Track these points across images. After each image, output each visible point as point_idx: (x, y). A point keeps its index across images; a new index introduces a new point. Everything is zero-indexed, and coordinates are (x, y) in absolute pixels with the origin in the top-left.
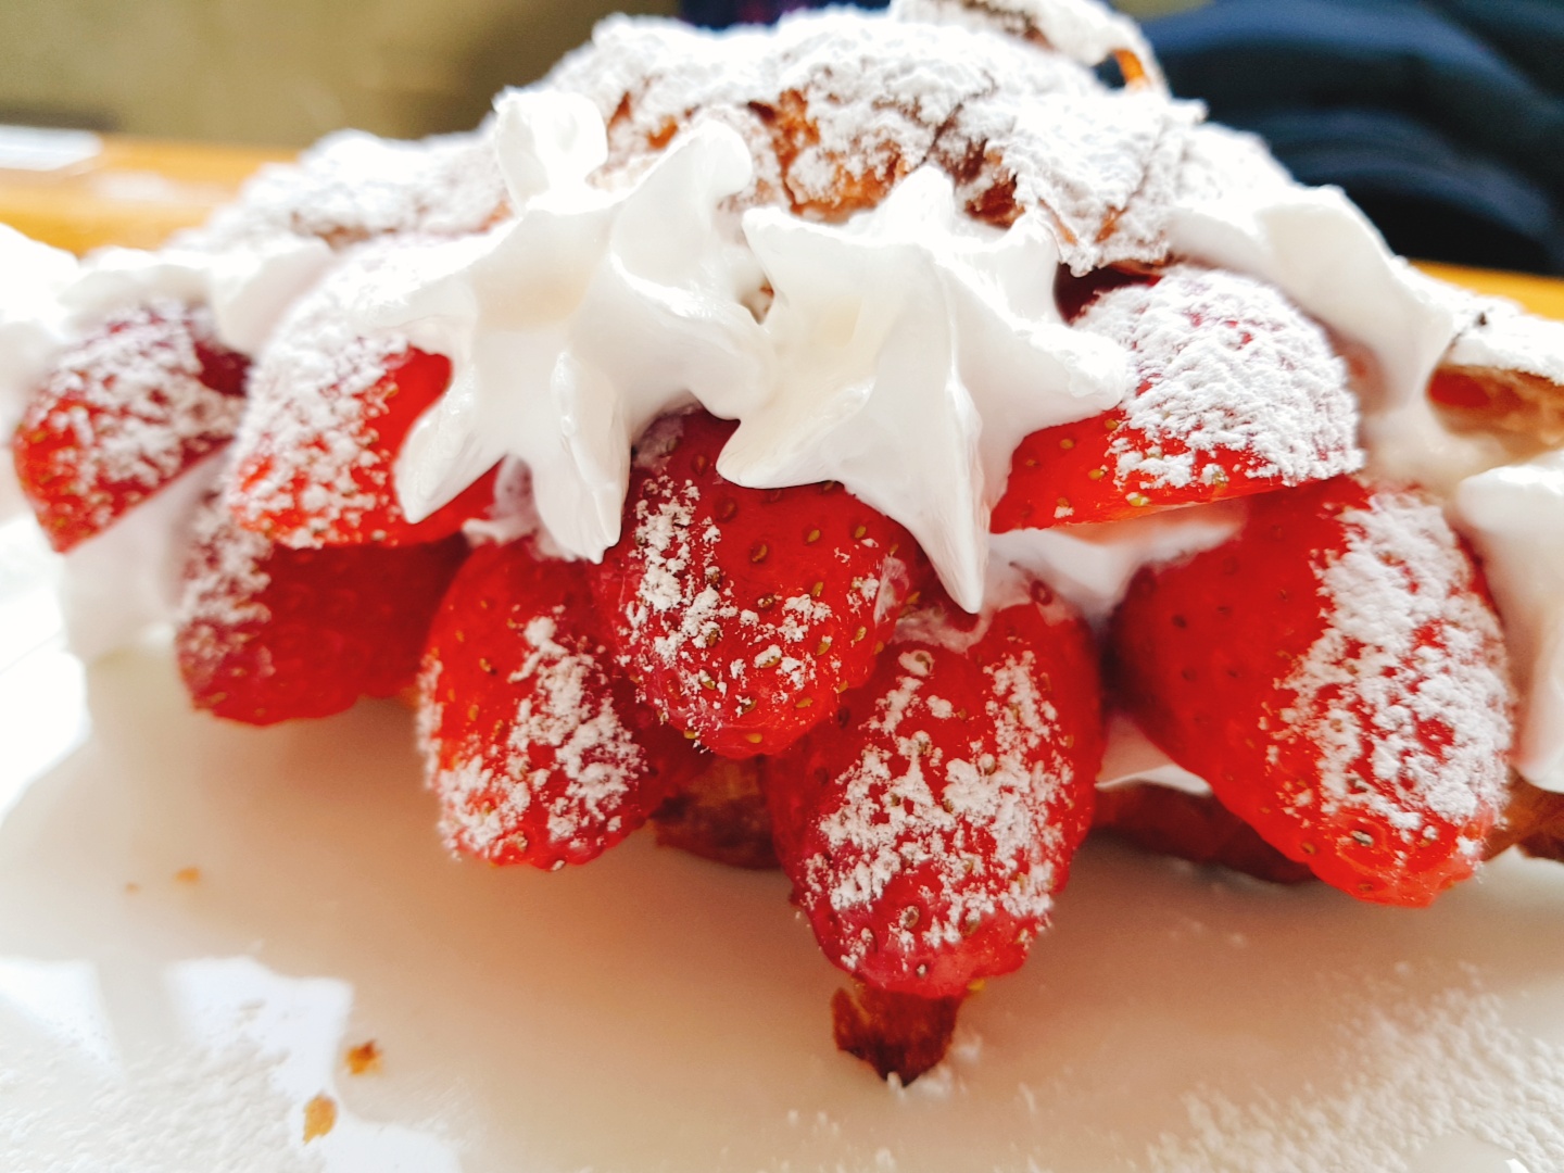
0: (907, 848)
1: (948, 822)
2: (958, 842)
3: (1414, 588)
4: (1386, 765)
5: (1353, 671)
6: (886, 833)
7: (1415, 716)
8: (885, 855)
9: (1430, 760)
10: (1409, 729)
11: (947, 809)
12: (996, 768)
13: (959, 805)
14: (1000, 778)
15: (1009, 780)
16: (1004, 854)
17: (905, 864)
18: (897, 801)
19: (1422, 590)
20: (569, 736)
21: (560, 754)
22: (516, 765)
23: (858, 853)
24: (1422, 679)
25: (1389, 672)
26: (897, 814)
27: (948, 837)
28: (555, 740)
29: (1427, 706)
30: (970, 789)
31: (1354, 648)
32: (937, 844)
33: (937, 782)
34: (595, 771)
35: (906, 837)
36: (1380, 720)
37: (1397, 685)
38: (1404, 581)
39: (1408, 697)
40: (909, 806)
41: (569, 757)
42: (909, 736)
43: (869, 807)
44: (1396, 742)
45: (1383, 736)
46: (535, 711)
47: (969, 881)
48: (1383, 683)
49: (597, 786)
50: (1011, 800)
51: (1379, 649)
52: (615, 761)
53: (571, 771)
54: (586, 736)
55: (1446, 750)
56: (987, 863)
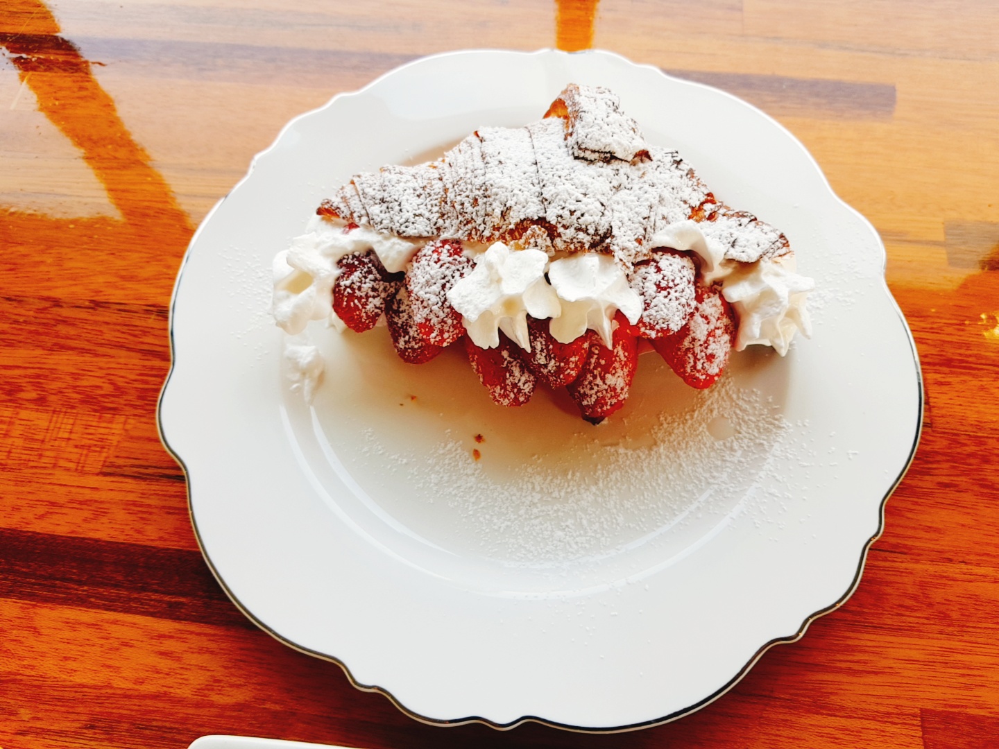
0: (598, 394)
1: (606, 387)
2: (609, 390)
3: (708, 323)
4: (699, 366)
5: (693, 345)
6: (593, 392)
7: (706, 354)
8: (594, 396)
9: (709, 363)
10: (704, 358)
11: (606, 384)
12: (616, 372)
13: (608, 383)
14: (617, 375)
15: (619, 374)
16: (618, 390)
17: (598, 397)
18: (595, 385)
19: (710, 323)
20: (519, 380)
21: (519, 385)
22: (509, 388)
23: (587, 395)
24: (709, 345)
25: (701, 345)
26: (596, 388)
27: (606, 390)
28: (517, 382)
29: (709, 351)
30: (611, 380)
31: (694, 339)
32: (604, 392)
33: (603, 379)
34: (526, 385)
35: (598, 391)
36: (699, 357)
37: (703, 348)
38: (706, 322)
39: (705, 350)
40: (598, 386)
41: (520, 384)
42: (596, 369)
43: (589, 386)
44: (702, 361)
45: (699, 360)
46: (510, 376)
47: (612, 397)
48: (699, 348)
49: (527, 388)
50: (619, 379)
51: (699, 340)
52: (530, 381)
53: (522, 388)
54: (523, 379)
55: (713, 360)
56: (615, 393)
